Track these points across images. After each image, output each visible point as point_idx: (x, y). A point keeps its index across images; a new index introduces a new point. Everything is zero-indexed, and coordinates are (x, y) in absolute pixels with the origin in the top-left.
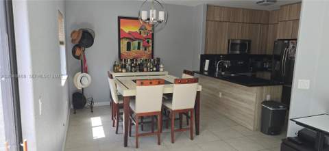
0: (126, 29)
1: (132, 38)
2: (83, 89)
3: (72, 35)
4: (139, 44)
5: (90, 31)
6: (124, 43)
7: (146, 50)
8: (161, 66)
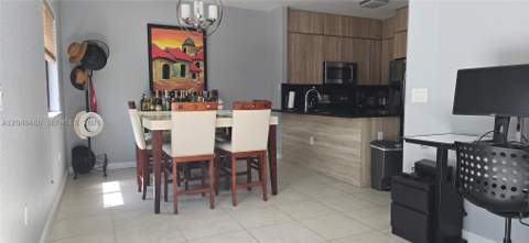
0: (162, 44)
1: (172, 58)
2: (89, 138)
3: (69, 49)
4: (183, 67)
5: (100, 44)
6: (159, 66)
7: (194, 77)
8: (220, 102)
